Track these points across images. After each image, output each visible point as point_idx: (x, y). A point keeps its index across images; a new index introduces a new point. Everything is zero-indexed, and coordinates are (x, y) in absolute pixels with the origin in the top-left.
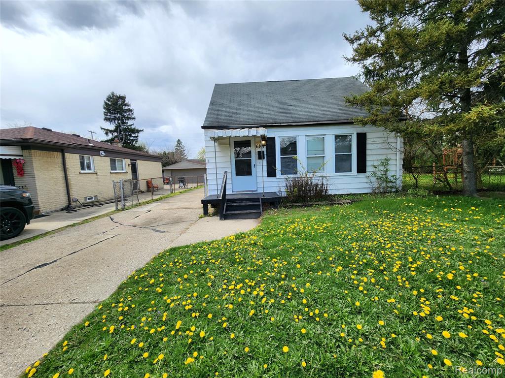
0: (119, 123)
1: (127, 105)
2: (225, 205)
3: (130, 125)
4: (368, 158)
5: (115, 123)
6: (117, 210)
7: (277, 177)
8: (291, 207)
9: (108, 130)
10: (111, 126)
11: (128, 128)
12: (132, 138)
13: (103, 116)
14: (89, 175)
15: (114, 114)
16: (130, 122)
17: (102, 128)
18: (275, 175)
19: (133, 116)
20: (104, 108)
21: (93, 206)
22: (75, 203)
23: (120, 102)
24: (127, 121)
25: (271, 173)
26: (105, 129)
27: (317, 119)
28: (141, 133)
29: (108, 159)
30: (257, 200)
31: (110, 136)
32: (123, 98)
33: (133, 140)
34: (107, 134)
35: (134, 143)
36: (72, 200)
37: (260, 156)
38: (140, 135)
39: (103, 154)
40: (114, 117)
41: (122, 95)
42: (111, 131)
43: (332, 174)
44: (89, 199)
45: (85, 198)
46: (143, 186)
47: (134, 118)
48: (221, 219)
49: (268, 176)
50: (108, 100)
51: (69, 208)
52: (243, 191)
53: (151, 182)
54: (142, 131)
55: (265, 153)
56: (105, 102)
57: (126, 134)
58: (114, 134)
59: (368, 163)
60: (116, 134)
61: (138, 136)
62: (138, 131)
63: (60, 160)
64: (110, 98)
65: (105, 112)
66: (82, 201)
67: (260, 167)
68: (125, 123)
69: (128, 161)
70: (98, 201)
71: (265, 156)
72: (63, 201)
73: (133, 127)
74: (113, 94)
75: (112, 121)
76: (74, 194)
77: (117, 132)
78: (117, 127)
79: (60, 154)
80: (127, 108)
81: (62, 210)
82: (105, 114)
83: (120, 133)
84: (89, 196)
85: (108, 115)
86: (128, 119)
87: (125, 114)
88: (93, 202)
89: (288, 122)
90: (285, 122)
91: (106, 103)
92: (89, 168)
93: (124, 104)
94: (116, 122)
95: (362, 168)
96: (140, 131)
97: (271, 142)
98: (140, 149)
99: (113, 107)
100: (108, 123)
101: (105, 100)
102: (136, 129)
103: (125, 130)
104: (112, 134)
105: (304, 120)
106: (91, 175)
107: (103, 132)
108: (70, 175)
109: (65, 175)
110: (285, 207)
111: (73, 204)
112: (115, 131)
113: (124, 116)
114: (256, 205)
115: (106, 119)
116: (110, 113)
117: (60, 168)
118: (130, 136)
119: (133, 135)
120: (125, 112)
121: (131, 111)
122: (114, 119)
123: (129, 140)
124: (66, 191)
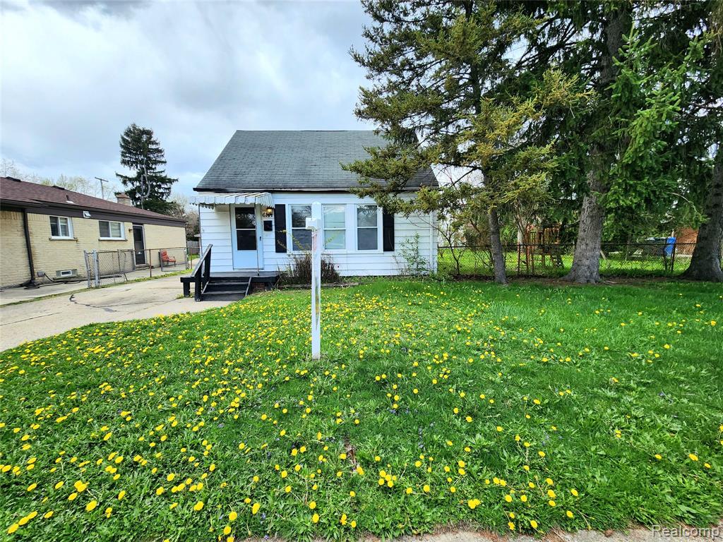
0: (143, 169)
1: (154, 143)
2: (207, 283)
3: (160, 172)
4: (396, 234)
5: (137, 168)
6: (90, 288)
7: (288, 253)
8: (289, 288)
9: (126, 177)
10: (132, 172)
11: (156, 177)
12: (161, 191)
13: (120, 158)
14: (65, 242)
15: (136, 154)
16: (159, 168)
17: (117, 175)
18: (285, 251)
19: (163, 160)
20: (122, 146)
21: (66, 282)
22: (41, 278)
23: (145, 138)
24: (154, 167)
25: (281, 248)
26: (122, 176)
27: (335, 185)
28: (174, 184)
29: (96, 222)
30: (246, 279)
31: (130, 187)
32: (149, 133)
33: (162, 194)
34: (124, 182)
35: (165, 197)
36: (36, 274)
37: (267, 226)
38: (174, 186)
39: (88, 214)
40: (136, 159)
41: (147, 128)
42: (130, 180)
43: (353, 252)
44: (63, 273)
45: (58, 272)
46: (152, 258)
47: (165, 162)
48: (196, 300)
49: (276, 252)
50: (127, 134)
51: (30, 284)
52: (247, 269)
53: (165, 254)
54: (177, 180)
55: (273, 224)
56: (122, 138)
57: (152, 185)
58: (135, 183)
59: (397, 240)
60: (138, 184)
61: (169, 189)
62: (171, 181)
63: (19, 222)
64: (130, 131)
65: (123, 152)
66: (52, 275)
67: (267, 240)
68: (151, 168)
69: (130, 225)
70: (79, 277)
71: (274, 227)
72: (24, 275)
73: (163, 175)
74: (134, 127)
75: (132, 165)
76: (40, 266)
77: (140, 181)
78: (139, 174)
79: (19, 216)
80: (154, 147)
81: (21, 286)
82: (122, 155)
83: (144, 183)
84: (64, 269)
85: (127, 157)
86: (156, 162)
87: (151, 156)
88: (70, 278)
89: (300, 186)
90: (296, 187)
91: (124, 140)
92: (66, 233)
93: (149, 141)
94: (139, 166)
95: (389, 246)
96: (174, 180)
97: (280, 210)
98: (173, 206)
99: (133, 144)
100: (127, 167)
101: (123, 134)
102: (168, 177)
103: (151, 178)
104: (133, 184)
105: (321, 185)
106: (68, 242)
107: (119, 181)
108: (34, 241)
109: (27, 241)
110: (281, 289)
111: (38, 280)
112: (137, 179)
113: (149, 159)
114: (242, 285)
115: (124, 162)
116: (130, 153)
117: (19, 233)
118: (160, 187)
119: (163, 186)
120: (152, 153)
121: (160, 151)
122: (136, 162)
123: (157, 193)
124: (27, 263)
